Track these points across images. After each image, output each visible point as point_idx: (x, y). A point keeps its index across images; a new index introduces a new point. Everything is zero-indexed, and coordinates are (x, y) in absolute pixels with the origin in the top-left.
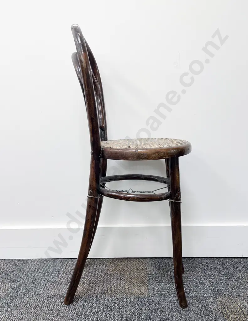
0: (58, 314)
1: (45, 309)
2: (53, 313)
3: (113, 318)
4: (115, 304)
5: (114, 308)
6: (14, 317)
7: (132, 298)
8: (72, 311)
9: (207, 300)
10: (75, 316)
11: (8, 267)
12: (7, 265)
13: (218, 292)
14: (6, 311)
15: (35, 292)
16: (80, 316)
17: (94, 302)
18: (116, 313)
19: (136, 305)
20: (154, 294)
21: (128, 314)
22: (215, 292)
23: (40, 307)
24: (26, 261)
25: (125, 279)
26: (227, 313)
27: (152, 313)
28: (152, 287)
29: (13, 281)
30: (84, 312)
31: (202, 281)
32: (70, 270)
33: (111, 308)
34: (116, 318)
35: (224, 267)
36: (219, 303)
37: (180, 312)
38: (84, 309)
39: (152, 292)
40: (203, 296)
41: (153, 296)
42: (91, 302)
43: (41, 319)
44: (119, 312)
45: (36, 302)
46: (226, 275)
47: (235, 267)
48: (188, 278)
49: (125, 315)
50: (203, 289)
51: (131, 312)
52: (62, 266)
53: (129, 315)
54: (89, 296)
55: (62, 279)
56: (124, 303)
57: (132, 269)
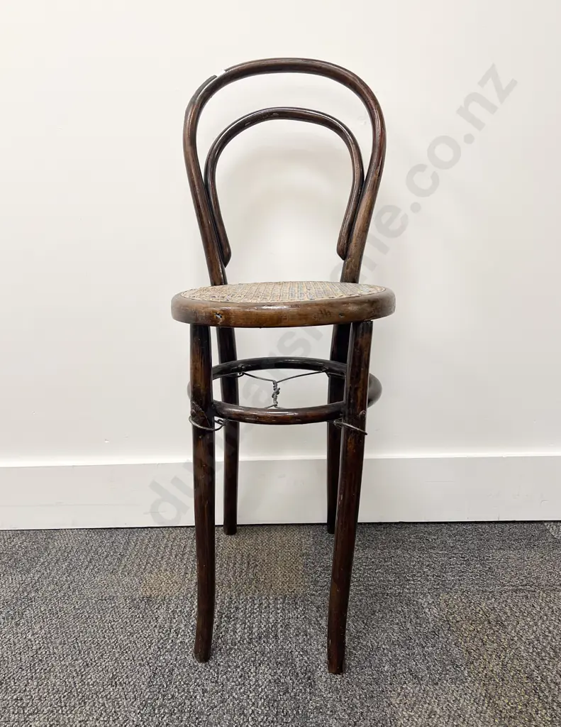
0: (122, 628)
1: (96, 621)
2: (112, 626)
3: (232, 634)
4: (237, 608)
5: (234, 616)
6: (33, 635)
7: (271, 598)
8: (150, 622)
9: (420, 600)
10: (156, 631)
11: (14, 546)
12: (13, 541)
13: (444, 585)
14: (17, 624)
15: (74, 591)
16: (167, 631)
17: (194, 607)
18: (238, 626)
19: (279, 611)
20: (317, 592)
21: (263, 626)
22: (438, 584)
23: (85, 616)
24: (50, 533)
25: (257, 563)
26: (458, 622)
27: (310, 624)
28: (312, 578)
29: (28, 571)
30: (174, 623)
31: (414, 566)
32: (146, 548)
33: (229, 617)
34: (239, 634)
35: (459, 541)
36: (443, 605)
37: (365, 621)
38: (175, 618)
39: (312, 587)
40: (414, 593)
41: (313, 595)
42: (188, 607)
43: (88, 637)
44: (245, 624)
45: (77, 607)
46: (462, 554)
47: (481, 540)
48: (386, 562)
49: (256, 629)
50: (413, 580)
51: (268, 622)
52: (128, 543)
53: (264, 629)
54: (184, 597)
55: (129, 566)
56: (256, 607)
57: (273, 545)
